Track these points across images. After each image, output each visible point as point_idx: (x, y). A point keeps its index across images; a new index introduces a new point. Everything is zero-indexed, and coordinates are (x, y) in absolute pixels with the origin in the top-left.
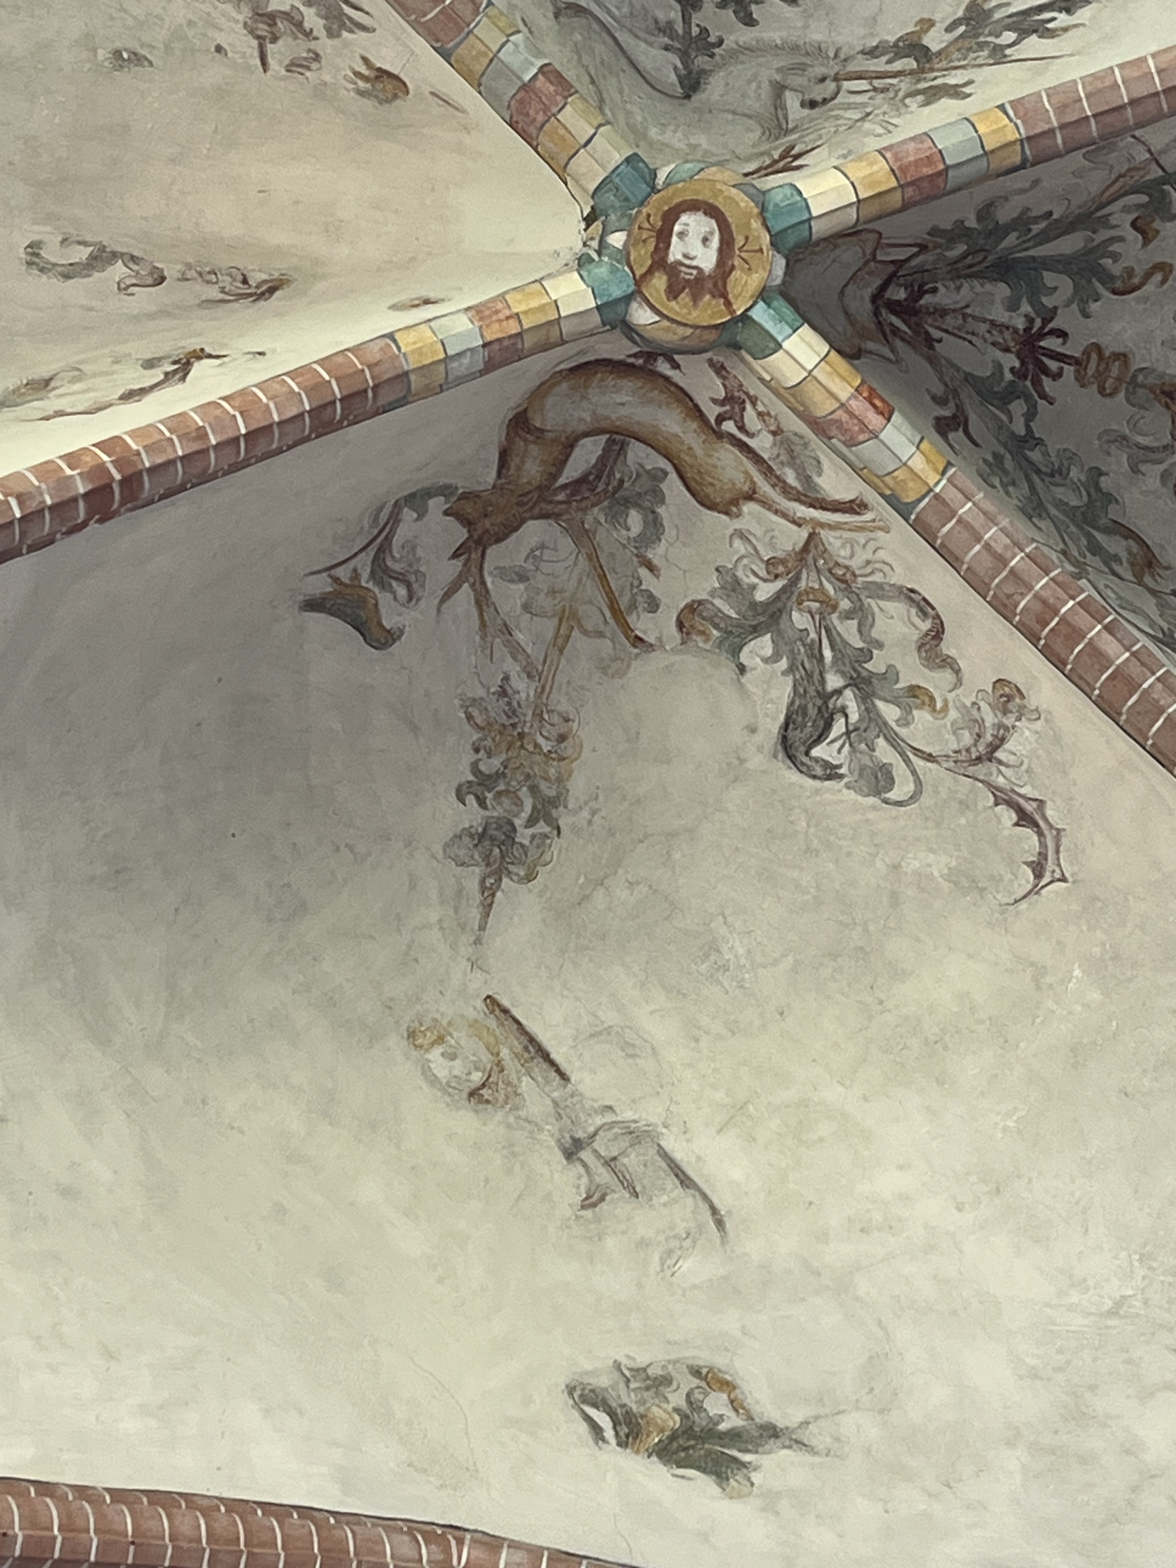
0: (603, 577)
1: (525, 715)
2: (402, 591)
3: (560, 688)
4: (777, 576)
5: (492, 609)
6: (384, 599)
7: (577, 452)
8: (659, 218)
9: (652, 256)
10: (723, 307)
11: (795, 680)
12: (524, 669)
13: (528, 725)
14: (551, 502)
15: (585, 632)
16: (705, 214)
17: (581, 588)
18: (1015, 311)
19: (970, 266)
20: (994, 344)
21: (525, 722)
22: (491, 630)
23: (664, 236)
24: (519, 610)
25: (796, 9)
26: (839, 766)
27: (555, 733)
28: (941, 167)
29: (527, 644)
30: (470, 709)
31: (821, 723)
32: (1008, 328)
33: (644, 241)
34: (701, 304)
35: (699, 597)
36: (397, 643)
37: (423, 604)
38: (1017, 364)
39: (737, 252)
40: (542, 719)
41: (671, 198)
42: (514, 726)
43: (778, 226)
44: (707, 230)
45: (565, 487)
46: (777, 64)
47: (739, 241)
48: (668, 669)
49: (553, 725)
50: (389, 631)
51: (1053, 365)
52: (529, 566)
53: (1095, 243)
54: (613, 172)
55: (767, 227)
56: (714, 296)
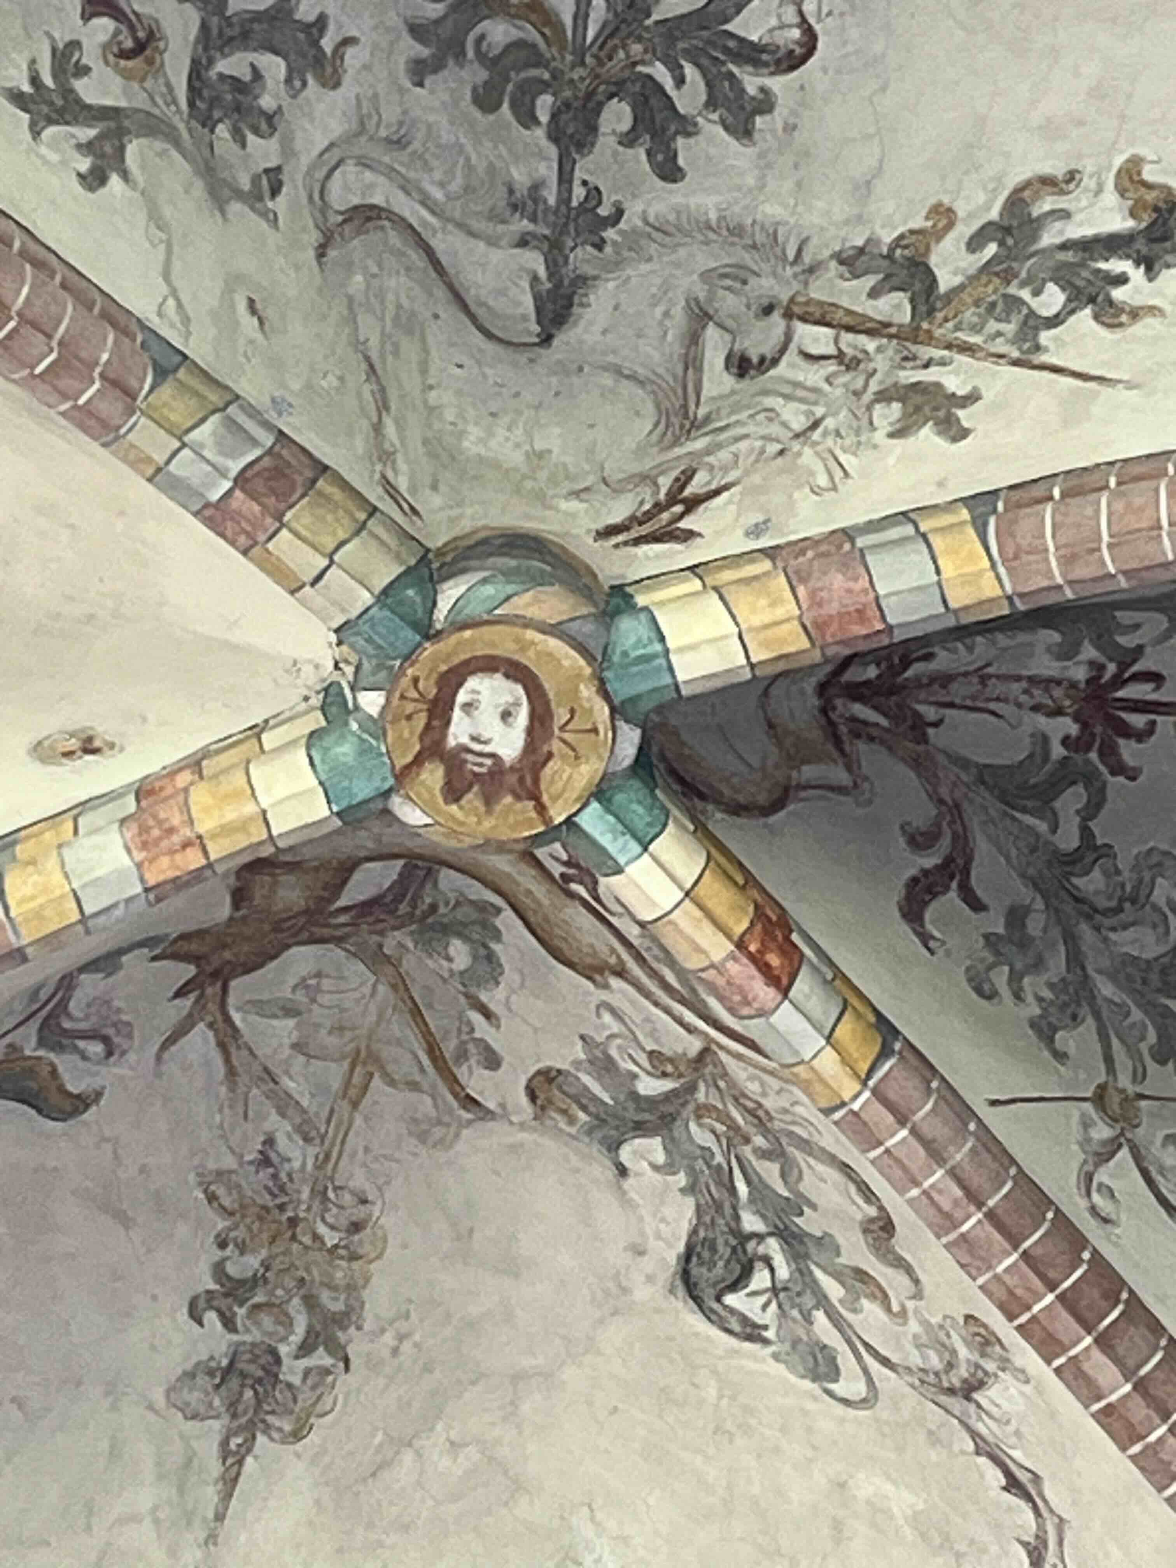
0: (416, 1012)
1: (299, 1192)
2: (96, 1048)
3: (354, 1154)
4: (665, 1075)
5: (245, 1053)
6: (64, 1063)
7: (357, 876)
8: (432, 681)
9: (421, 739)
11: (698, 1207)
12: (298, 1129)
13: (304, 1207)
14: (328, 926)
15: (392, 1083)
16: (507, 676)
17: (383, 1025)
18: (1069, 659)
20: (1035, 708)
21: (299, 1202)
22: (243, 1079)
23: (440, 709)
24: (287, 1052)
25: (750, 151)
26: (766, 1328)
27: (344, 1222)
28: (880, 626)
29: (302, 1094)
30: (213, 1188)
31: (738, 1269)
32: (1059, 683)
33: (409, 717)
35: (559, 1066)
36: (94, 1109)
37: (132, 1057)
38: (1074, 729)
39: (556, 731)
40: (325, 1199)
41: (451, 655)
42: (282, 1207)
44: (511, 700)
45: (345, 909)
46: (704, 260)
47: (561, 715)
48: (514, 1148)
49: (341, 1207)
50: (78, 1097)
51: (1138, 720)
52: (300, 996)
55: (606, 696)
56: (518, 797)
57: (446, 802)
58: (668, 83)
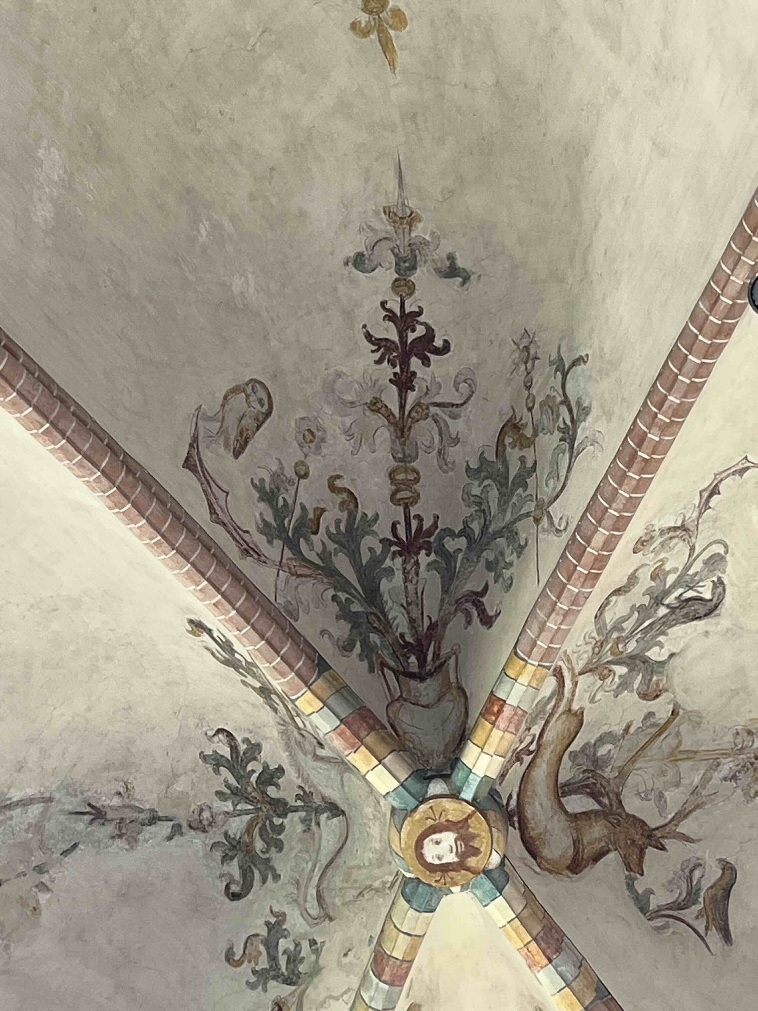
0: (643, 749)
1: (743, 759)
2: (697, 874)
3: (719, 745)
4: (610, 671)
5: (686, 806)
6: (706, 884)
8: (435, 875)
9: (459, 871)
10: (473, 819)
11: (669, 628)
12: (716, 770)
13: (749, 755)
14: (611, 805)
15: (680, 743)
16: (422, 848)
17: (654, 757)
18: (393, 570)
19: (379, 620)
20: (417, 574)
21: (748, 758)
22: (699, 801)
23: (445, 868)
24: (681, 788)
25: (263, 744)
26: (713, 582)
27: (750, 738)
28: (343, 726)
29: (699, 775)
30: (752, 795)
31: (690, 603)
32: (405, 569)
33: (452, 878)
34: (476, 832)
35: (637, 696)
36: (729, 860)
37: (699, 854)
38: (423, 552)
39: (437, 821)
40: (742, 748)
41: (421, 871)
42: (752, 764)
43: (412, 802)
44: (431, 843)
46: (301, 756)
47: (430, 822)
48: (686, 691)
49: (744, 741)
50: (723, 869)
51: (414, 524)
52: (652, 796)
53: (336, 546)
54: (419, 911)
55: (417, 807)
56: (469, 827)
57: (481, 852)
58: (255, 775)
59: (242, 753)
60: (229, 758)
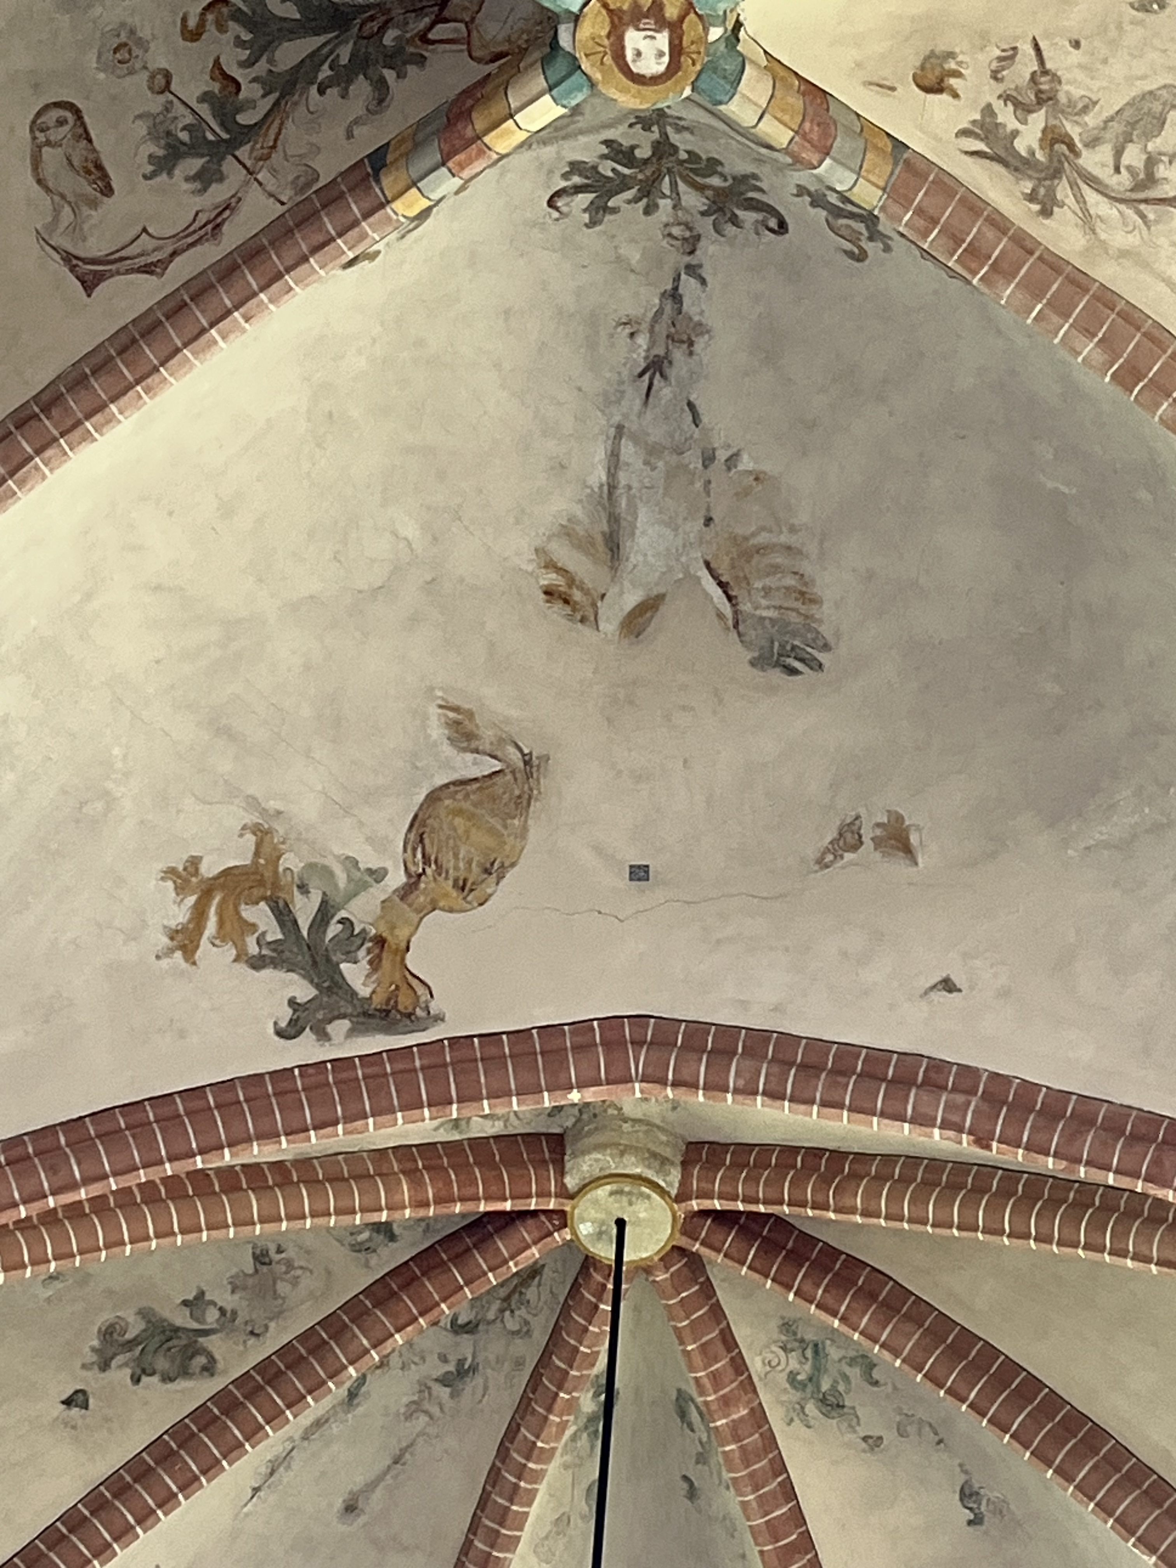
59: (586, 181)
60: (594, 195)
